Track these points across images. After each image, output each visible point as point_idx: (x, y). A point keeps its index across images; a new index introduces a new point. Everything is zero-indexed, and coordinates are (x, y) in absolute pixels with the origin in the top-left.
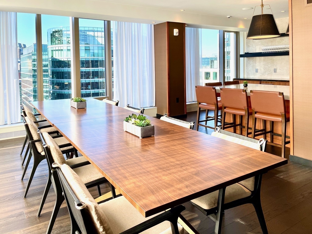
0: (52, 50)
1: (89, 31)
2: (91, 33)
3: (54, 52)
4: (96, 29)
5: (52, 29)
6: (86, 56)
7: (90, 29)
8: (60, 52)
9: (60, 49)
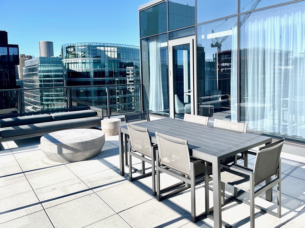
0: (68, 63)
1: (100, 46)
2: (102, 48)
3: (70, 65)
4: (106, 45)
5: (65, 45)
6: (98, 68)
7: (101, 44)
8: (75, 64)
9: (75, 62)
